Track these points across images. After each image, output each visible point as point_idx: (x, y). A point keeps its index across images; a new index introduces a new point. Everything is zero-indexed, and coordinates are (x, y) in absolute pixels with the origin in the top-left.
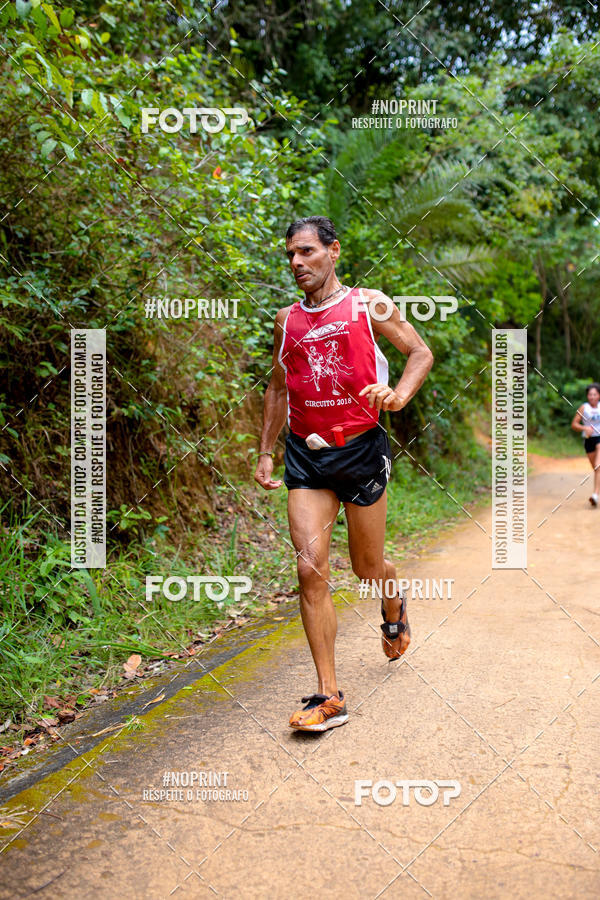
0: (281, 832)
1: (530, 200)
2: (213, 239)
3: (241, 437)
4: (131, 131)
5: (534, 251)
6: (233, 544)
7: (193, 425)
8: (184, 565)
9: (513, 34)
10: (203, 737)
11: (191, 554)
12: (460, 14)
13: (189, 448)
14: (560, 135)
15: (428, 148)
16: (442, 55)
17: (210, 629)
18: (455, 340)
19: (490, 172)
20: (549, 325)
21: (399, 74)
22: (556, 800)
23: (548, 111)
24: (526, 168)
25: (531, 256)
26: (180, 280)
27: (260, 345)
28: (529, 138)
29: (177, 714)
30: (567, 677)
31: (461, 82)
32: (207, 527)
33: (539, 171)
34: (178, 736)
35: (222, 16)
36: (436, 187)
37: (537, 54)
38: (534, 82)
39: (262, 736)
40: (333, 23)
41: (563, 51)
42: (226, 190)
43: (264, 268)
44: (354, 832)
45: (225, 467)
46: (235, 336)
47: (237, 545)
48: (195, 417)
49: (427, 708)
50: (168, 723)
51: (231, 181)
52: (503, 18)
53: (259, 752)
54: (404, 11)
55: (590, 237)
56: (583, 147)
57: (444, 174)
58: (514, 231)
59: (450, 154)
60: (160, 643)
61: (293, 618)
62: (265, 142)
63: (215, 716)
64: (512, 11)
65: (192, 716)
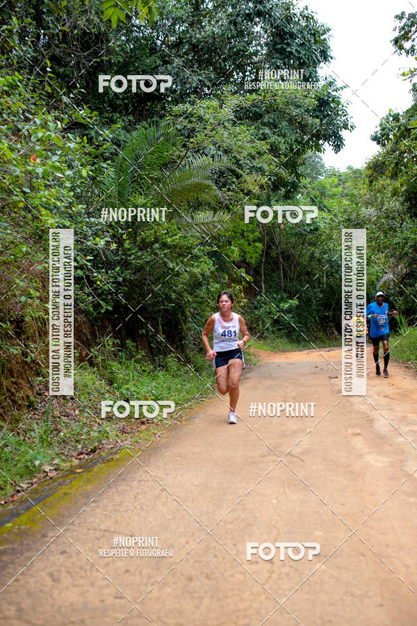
1: (252, 181)
2: (32, 204)
6: (48, 418)
7: (18, 335)
8: (11, 434)
9: (241, 74)
10: (17, 561)
11: (17, 427)
13: (16, 351)
14: (272, 139)
15: (185, 146)
16: (194, 85)
17: (29, 481)
18: (206, 274)
19: (226, 161)
20: (270, 264)
23: (264, 124)
24: (249, 161)
26: (9, 232)
28: (251, 142)
30: (275, 501)
31: (206, 103)
32: (29, 407)
33: (258, 163)
36: (190, 171)
38: (254, 105)
39: (62, 556)
40: (121, 60)
42: (40, 170)
43: (69, 224)
45: (42, 362)
47: (50, 419)
48: (21, 328)
51: (43, 164)
52: (234, 63)
53: (58, 568)
54: (169, 55)
56: (286, 149)
57: (195, 163)
59: (199, 151)
61: (90, 469)
62: (72, 138)
63: (28, 545)
64: (240, 59)
65: (11, 546)
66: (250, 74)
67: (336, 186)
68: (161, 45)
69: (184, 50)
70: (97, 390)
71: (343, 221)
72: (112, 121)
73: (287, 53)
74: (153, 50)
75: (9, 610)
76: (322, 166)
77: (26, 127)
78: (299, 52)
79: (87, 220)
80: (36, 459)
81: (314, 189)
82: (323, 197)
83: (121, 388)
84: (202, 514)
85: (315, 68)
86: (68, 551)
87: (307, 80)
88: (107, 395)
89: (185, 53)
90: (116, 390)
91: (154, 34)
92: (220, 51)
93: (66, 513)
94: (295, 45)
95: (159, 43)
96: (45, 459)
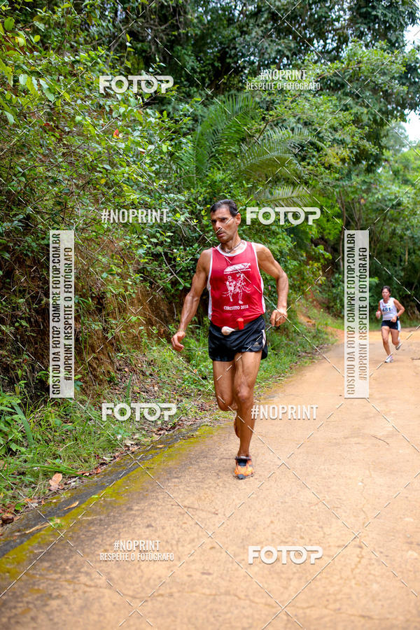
0: (160, 599)
1: (333, 155)
2: (114, 180)
3: (134, 319)
4: (54, 104)
5: (337, 190)
6: (128, 394)
7: (100, 311)
8: (93, 409)
9: (322, 42)
10: (105, 531)
11: (99, 402)
12: (286, 27)
13: (97, 326)
14: (353, 111)
15: (264, 119)
16: (273, 55)
17: (112, 454)
18: (284, 251)
19: (306, 136)
21: (244, 68)
22: (352, 570)
23: (346, 94)
24: (331, 133)
25: (335, 193)
26: (91, 208)
27: (147, 254)
28: (333, 113)
30: (360, 484)
32: (110, 382)
33: (340, 136)
34: (88, 531)
35: (121, 25)
36: (270, 145)
37: (338, 55)
38: (335, 75)
39: (147, 529)
40: (199, 32)
41: (355, 54)
42: (122, 145)
43: (149, 200)
44: (212, 597)
45: (123, 339)
46: (130, 248)
47: (131, 394)
48: (102, 305)
49: (263, 508)
50: (80, 522)
51: (126, 140)
52: (314, 31)
54: (248, 25)
55: (375, 180)
56: (369, 119)
57: (275, 137)
58: (323, 176)
59: (279, 123)
60: (76, 465)
61: (170, 445)
62: (151, 113)
63: (114, 516)
64: (320, 27)
65: (98, 517)
66: (332, 41)
68: (239, 15)
69: (263, 19)
70: (176, 367)
72: (189, 96)
73: (373, 17)
74: (231, 21)
75: (100, 579)
76: (406, 137)
77: (108, 103)
78: (385, 16)
79: (166, 195)
80: (118, 433)
81: (396, 162)
82: (406, 171)
83: (199, 365)
84: (285, 494)
85: (402, 31)
86: (153, 525)
87: (393, 45)
88: (185, 372)
89: (264, 23)
90: (194, 368)
91: (232, 4)
92: (301, 18)
93: (150, 488)
94: (380, 7)
95: (237, 13)
96: (126, 434)
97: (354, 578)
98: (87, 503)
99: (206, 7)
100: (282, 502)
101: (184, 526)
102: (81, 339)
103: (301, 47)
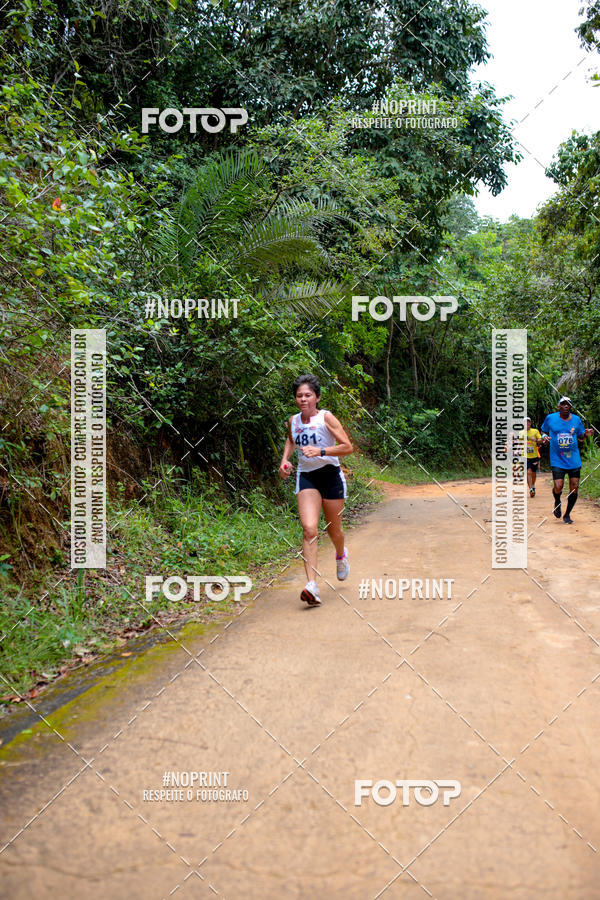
0: (118, 876)
1: (372, 237)
2: (55, 271)
5: (381, 287)
6: (80, 579)
7: (37, 460)
8: (29, 604)
9: (356, 81)
10: (40, 783)
11: (38, 593)
12: (306, 59)
13: (34, 483)
14: (402, 176)
15: (275, 186)
16: (289, 97)
17: (55, 669)
19: (334, 209)
20: (398, 357)
22: (393, 817)
23: (390, 154)
24: (370, 208)
25: (378, 290)
26: (22, 311)
27: (108, 378)
28: (371, 179)
29: (13, 761)
30: (409, 697)
31: (305, 123)
32: (53, 563)
33: (381, 211)
34: (13, 784)
35: (68, 47)
36: (283, 223)
39: (103, 776)
40: (182, 61)
42: (66, 221)
43: (109, 300)
47: (84, 580)
48: (41, 451)
50: (3, 771)
51: (71, 213)
52: (345, 65)
53: (99, 793)
54: (252, 53)
55: (432, 273)
56: (422, 189)
57: (291, 212)
58: (359, 267)
59: (296, 192)
61: (142, 652)
62: (111, 175)
63: (54, 760)
64: (355, 59)
65: (30, 762)
66: (370, 81)
67: (495, 245)
68: (240, 39)
69: (273, 47)
70: (151, 540)
71: (505, 295)
72: (170, 151)
73: (424, 50)
74: (228, 47)
75: (29, 852)
76: (475, 215)
77: (46, 159)
78: (441, 48)
79: (135, 294)
80: (65, 638)
81: (462, 249)
82: (475, 261)
83: (186, 536)
85: (465, 71)
86: (112, 768)
87: (453, 89)
88: (165, 547)
89: (275, 51)
90: (178, 540)
91: (230, 23)
92: (326, 47)
93: (109, 715)
94: (434, 36)
95: (236, 36)
96: (77, 638)
97: (396, 829)
98: (14, 741)
99: (193, 26)
100: (298, 728)
101: (157, 768)
102: (9, 502)
103: (327, 86)
